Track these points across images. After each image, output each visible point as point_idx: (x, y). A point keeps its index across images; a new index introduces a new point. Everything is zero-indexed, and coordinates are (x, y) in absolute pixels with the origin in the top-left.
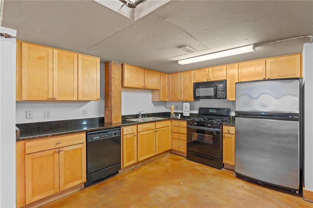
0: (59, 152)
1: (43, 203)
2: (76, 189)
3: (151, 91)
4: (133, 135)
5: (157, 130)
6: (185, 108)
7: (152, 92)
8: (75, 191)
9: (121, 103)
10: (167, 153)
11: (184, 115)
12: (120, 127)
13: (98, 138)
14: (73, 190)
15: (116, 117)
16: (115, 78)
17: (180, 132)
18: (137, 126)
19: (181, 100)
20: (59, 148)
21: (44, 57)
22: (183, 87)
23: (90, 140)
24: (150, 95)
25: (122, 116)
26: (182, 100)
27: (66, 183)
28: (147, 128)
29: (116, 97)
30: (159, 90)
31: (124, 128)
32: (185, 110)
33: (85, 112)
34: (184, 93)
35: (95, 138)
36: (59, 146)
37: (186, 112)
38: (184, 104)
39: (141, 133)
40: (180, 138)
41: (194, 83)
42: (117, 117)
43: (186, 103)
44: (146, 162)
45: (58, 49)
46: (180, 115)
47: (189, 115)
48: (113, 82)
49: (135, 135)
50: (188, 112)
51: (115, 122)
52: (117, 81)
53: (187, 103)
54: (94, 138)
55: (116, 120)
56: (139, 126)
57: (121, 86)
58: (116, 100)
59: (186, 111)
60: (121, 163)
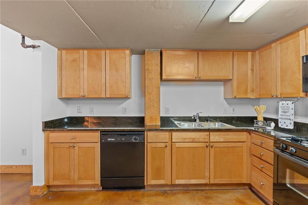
0: (74, 147)
1: (65, 189)
2: (93, 188)
3: (222, 83)
4: (163, 145)
5: (212, 144)
6: (282, 112)
7: (224, 85)
8: (93, 189)
9: (160, 101)
10: (242, 188)
11: (280, 125)
12: (144, 131)
13: (114, 141)
14: (91, 188)
15: (151, 118)
16: (150, 70)
17: (263, 158)
18: (172, 133)
19: (277, 97)
20: (74, 143)
21: (77, 59)
22: (281, 69)
23: (103, 141)
24: (220, 89)
25: (161, 117)
26: (279, 96)
27: (80, 179)
28: (190, 138)
29: (152, 93)
30: (231, 80)
31: (148, 133)
32: (282, 115)
33: (125, 110)
34: (282, 81)
35: (110, 140)
36: (73, 141)
37: (285, 121)
38: (281, 103)
39: (178, 145)
40: (264, 170)
41: (303, 57)
42: (153, 118)
43: (286, 101)
44: (191, 188)
45: (87, 49)
46: (273, 124)
47: (291, 127)
48: (148, 75)
49: (166, 146)
50: (289, 121)
51: (150, 124)
52: (153, 73)
53: (288, 102)
54: (108, 140)
55: (151, 121)
56: (174, 134)
57: (160, 79)
58: (151, 96)
59: (285, 117)
60: (144, 177)
